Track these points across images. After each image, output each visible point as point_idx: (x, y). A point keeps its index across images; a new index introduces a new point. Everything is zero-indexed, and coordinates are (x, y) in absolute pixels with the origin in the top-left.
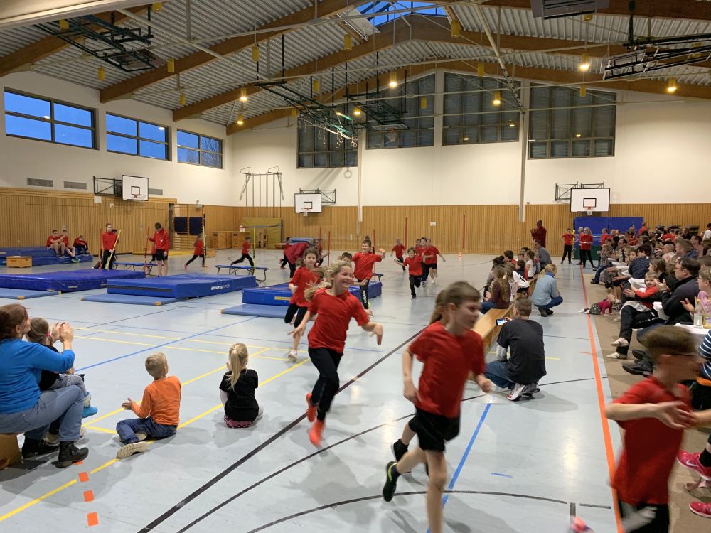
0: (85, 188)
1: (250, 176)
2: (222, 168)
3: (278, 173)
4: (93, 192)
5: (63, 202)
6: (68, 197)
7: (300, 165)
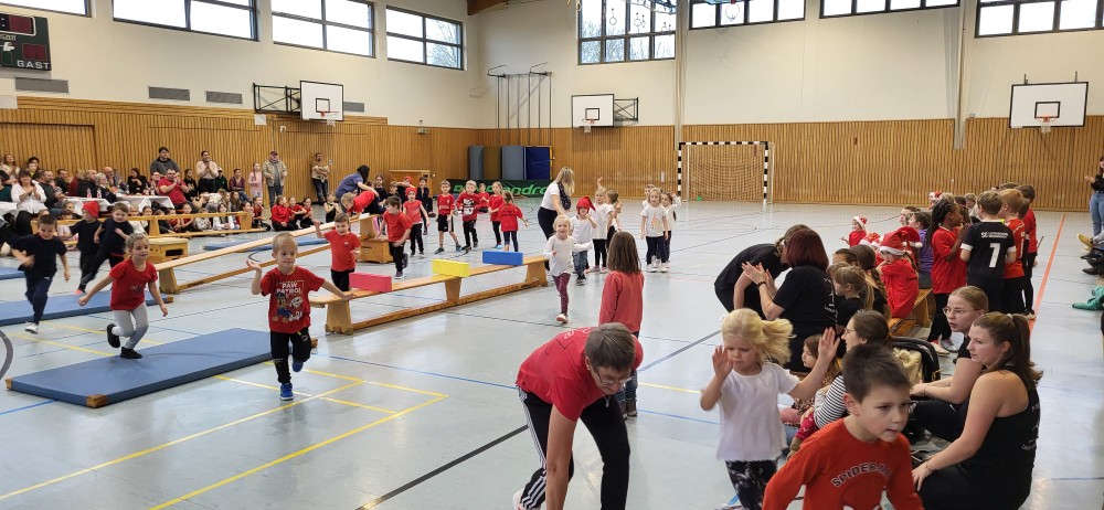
0: (240, 102)
1: (504, 79)
2: (462, 69)
3: (545, 74)
4: (252, 108)
5: (206, 124)
6: (213, 116)
7: (582, 60)
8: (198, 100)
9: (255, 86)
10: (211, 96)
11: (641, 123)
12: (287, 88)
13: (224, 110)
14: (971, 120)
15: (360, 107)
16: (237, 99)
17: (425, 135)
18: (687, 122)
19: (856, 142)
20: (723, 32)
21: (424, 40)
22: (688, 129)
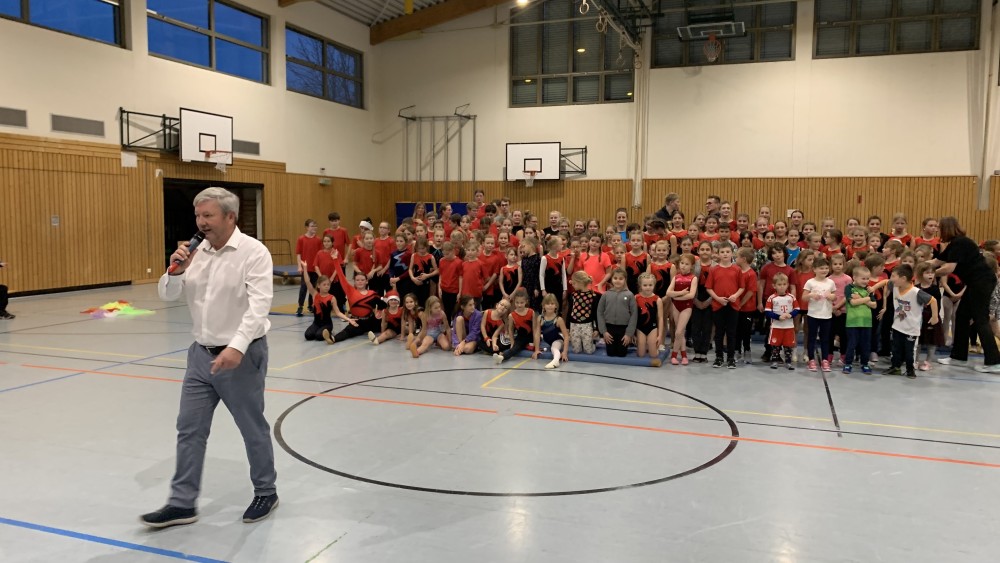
0: (101, 133)
2: (363, 108)
3: (468, 117)
4: (117, 142)
5: (51, 164)
6: (62, 151)
7: (515, 102)
8: (38, 126)
9: (122, 111)
10: (59, 123)
11: (591, 175)
12: (164, 118)
13: (78, 144)
14: (996, 177)
15: (254, 148)
16: (97, 128)
17: (326, 186)
18: (651, 175)
19: (859, 201)
20: (696, 73)
21: (323, 69)
22: (651, 185)
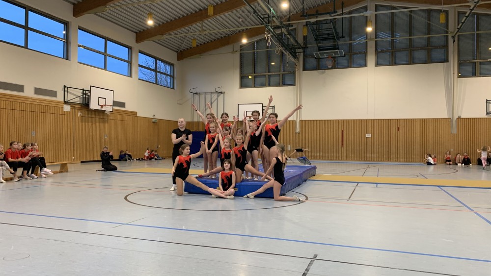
0: (55, 96)
1: (197, 95)
2: (173, 88)
3: (221, 93)
4: (62, 100)
5: (33, 109)
6: (38, 103)
7: (242, 86)
8: (29, 92)
9: (65, 87)
10: (38, 91)
12: (83, 90)
13: (45, 100)
14: (459, 118)
15: (123, 105)
16: (54, 94)
17: (155, 123)
18: (303, 119)
20: (323, 73)
21: (156, 70)
22: (303, 123)
